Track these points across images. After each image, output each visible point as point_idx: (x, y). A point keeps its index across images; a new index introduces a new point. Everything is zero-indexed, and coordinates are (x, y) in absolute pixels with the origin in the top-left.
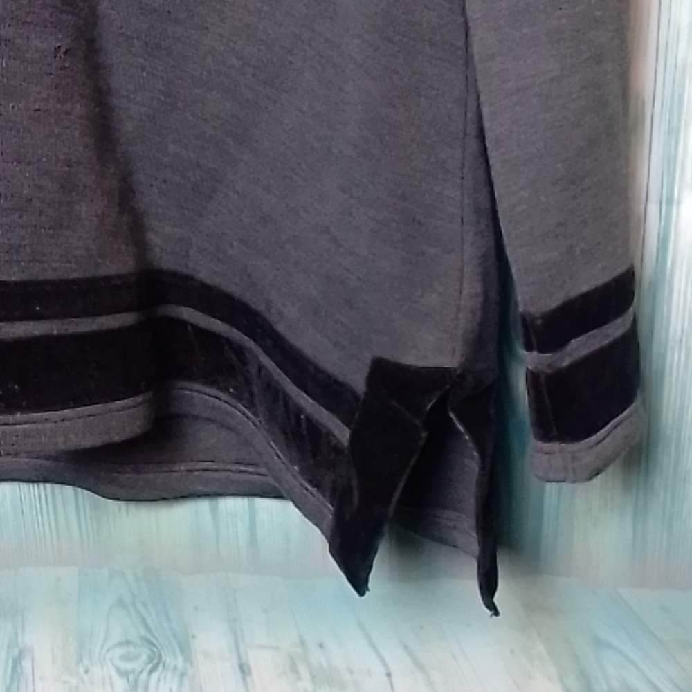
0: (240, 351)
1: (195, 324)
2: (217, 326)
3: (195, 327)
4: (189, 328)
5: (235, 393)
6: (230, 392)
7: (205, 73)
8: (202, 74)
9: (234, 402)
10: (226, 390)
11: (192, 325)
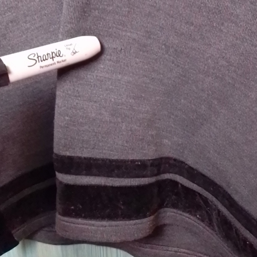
0: (206, 200)
1: (183, 184)
2: (194, 187)
3: (182, 186)
4: (180, 186)
5: (200, 218)
6: (197, 217)
7: (206, 67)
8: (204, 68)
9: (199, 222)
10: (195, 216)
11: (181, 184)
